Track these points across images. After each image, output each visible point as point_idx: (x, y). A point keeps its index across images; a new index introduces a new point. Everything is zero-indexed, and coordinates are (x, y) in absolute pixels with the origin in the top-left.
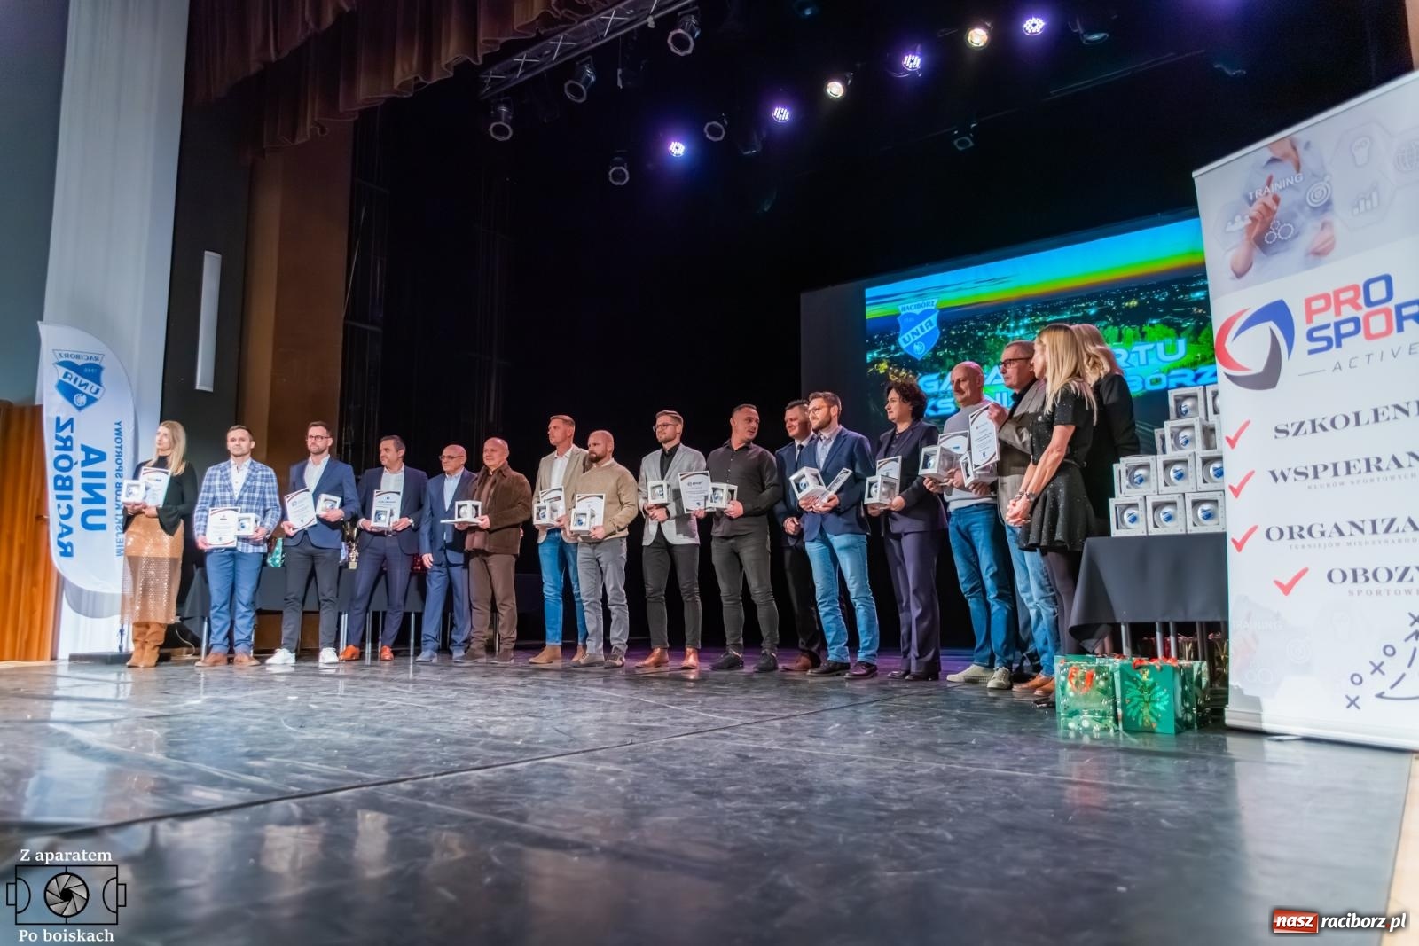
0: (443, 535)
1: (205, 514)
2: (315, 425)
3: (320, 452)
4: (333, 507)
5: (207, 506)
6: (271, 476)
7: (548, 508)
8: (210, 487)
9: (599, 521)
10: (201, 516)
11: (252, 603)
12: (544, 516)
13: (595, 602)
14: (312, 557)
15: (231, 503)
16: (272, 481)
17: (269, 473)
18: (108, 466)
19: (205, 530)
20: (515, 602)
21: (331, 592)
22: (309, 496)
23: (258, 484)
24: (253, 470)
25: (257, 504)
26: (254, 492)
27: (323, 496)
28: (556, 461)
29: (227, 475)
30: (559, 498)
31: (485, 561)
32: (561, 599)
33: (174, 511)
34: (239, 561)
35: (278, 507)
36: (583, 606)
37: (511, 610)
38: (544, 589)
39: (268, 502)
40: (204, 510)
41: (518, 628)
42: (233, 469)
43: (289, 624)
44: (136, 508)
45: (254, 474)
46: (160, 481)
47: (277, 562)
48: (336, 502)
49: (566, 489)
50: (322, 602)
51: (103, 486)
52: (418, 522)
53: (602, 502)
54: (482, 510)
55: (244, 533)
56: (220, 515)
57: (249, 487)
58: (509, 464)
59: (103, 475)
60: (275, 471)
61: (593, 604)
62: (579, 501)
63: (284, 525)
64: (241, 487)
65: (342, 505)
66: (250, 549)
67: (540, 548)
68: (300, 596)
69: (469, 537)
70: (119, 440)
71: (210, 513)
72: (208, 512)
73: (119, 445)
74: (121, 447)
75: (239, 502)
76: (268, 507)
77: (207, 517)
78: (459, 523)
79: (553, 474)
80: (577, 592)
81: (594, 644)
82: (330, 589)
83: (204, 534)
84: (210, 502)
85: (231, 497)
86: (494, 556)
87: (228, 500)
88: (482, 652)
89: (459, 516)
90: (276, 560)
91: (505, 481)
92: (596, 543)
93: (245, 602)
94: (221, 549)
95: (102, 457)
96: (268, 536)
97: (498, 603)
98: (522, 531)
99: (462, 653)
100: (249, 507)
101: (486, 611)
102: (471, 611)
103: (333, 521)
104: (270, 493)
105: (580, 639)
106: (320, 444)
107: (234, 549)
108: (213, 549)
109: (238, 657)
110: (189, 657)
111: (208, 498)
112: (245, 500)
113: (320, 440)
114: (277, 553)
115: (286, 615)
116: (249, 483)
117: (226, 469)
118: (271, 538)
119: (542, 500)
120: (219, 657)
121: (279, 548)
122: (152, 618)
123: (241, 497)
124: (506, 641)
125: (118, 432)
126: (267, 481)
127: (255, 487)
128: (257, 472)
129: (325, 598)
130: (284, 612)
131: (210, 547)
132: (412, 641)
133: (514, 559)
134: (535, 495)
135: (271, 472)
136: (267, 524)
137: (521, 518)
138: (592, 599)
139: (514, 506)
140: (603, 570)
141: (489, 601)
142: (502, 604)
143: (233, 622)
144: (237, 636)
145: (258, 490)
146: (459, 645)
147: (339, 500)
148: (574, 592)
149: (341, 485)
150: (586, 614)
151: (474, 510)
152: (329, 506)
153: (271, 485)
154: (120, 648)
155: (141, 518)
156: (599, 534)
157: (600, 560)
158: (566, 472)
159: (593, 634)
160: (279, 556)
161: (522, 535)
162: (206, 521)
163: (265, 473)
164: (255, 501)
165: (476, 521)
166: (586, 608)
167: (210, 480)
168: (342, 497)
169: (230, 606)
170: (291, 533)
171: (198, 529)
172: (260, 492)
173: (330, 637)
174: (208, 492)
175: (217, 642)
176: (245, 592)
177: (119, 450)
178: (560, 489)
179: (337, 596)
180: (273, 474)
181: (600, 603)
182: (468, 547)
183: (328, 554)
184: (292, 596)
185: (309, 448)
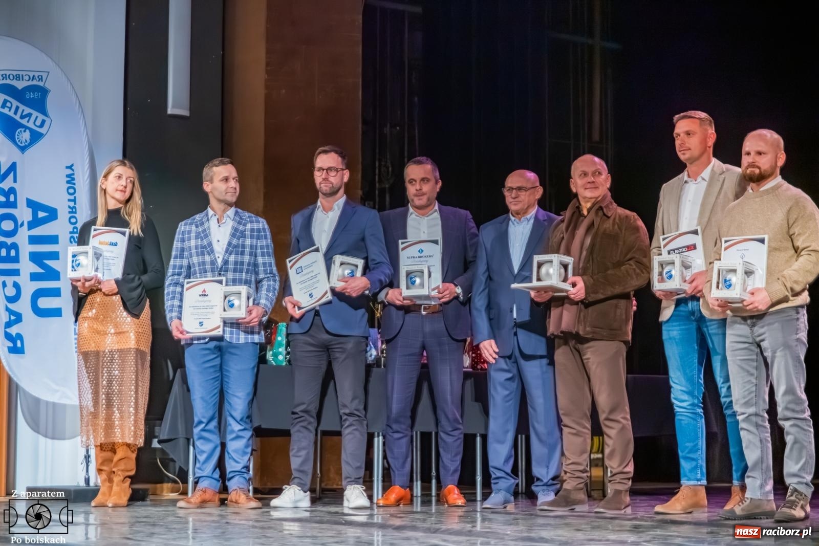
0: (512, 311)
1: (179, 289)
2: (325, 152)
3: (333, 193)
4: (352, 275)
5: (181, 279)
6: (264, 229)
7: (678, 263)
8: (183, 250)
9: (759, 281)
10: (174, 292)
11: (249, 417)
12: (670, 277)
13: (756, 415)
14: (327, 349)
15: (213, 271)
16: (266, 238)
17: (261, 226)
18: (61, 228)
19: (180, 312)
20: (629, 417)
21: (356, 402)
22: (319, 257)
23: (248, 242)
24: (239, 223)
25: (247, 272)
26: (243, 253)
27: (338, 259)
28: (687, 186)
29: (204, 231)
30: (693, 247)
31: (579, 351)
32: (700, 411)
33: (136, 283)
34: (227, 357)
35: (274, 276)
36: (737, 422)
37: (623, 428)
38: (672, 396)
39: (261, 268)
40: (176, 284)
41: (635, 456)
42: (213, 222)
43: (299, 450)
44: (87, 284)
45: (241, 228)
46: (116, 244)
47: (281, 357)
48: (357, 266)
49: (703, 232)
50: (344, 417)
51: (55, 256)
52: (468, 290)
53: (764, 248)
54: (574, 269)
55: (233, 314)
56: (199, 289)
57: (236, 247)
58: (612, 196)
59: (53, 240)
60: (268, 223)
61: (754, 419)
62: (726, 249)
63: (287, 302)
64: (225, 247)
65: (366, 270)
66: (242, 338)
67: (664, 328)
68: (314, 408)
69: (554, 313)
70: (71, 191)
71: (186, 286)
72: (183, 286)
73: (72, 197)
74: (74, 201)
75: (223, 270)
76: (262, 276)
77: (181, 294)
78: (538, 290)
79: (682, 207)
80: (728, 400)
81: (758, 482)
82: (354, 398)
83: (180, 318)
84: (184, 270)
85: (213, 263)
86: (591, 344)
87: (208, 267)
88: (582, 496)
89: (539, 279)
90: (278, 355)
91: (608, 225)
92: (755, 317)
93: (238, 418)
94: (204, 338)
95: (53, 214)
96: (265, 319)
97: (602, 417)
98: (634, 302)
99: (551, 497)
100: (238, 275)
101: (585, 430)
102: (561, 430)
103: (354, 295)
104: (263, 255)
105: (735, 475)
106: (334, 179)
107: (220, 339)
108: (192, 339)
109: (232, 496)
110: (174, 496)
111: (181, 267)
112: (231, 266)
113: (333, 173)
114: (280, 345)
115: (295, 436)
116: (235, 242)
117: (202, 224)
118: (270, 321)
119: (664, 251)
120: (207, 496)
121: (281, 338)
122: (118, 437)
123: (226, 262)
124: (618, 478)
125: (71, 179)
126: (258, 238)
127: (243, 246)
128: (245, 225)
129: (347, 411)
130: (292, 432)
131: (188, 336)
132: (479, 479)
133: (624, 349)
134: (654, 244)
135: (262, 224)
136: (263, 301)
137: (635, 283)
138: (752, 410)
139: (623, 264)
140: (769, 361)
141: (589, 414)
142: (607, 419)
143: (223, 445)
144: (230, 466)
145: (247, 250)
146: (546, 485)
147: (360, 263)
148: (723, 400)
149: (363, 239)
150: (742, 433)
151: (563, 270)
152: (347, 272)
153: (264, 242)
154: (87, 481)
155: (98, 298)
156: (761, 302)
157: (763, 344)
158: (703, 205)
159: (755, 465)
160: (282, 350)
161: (635, 308)
162: (181, 300)
163: (255, 226)
164: (245, 267)
165: (566, 286)
166: (742, 425)
167: (183, 240)
168: (366, 259)
169: (219, 423)
170: (297, 313)
171: (171, 311)
172: (251, 255)
173: (359, 468)
174: (182, 257)
175: (204, 474)
176: (238, 403)
177: (72, 204)
178: (695, 232)
179: (365, 408)
180: (266, 226)
181: (766, 415)
182: (552, 329)
183: (350, 345)
184: (302, 407)
185: (318, 186)
